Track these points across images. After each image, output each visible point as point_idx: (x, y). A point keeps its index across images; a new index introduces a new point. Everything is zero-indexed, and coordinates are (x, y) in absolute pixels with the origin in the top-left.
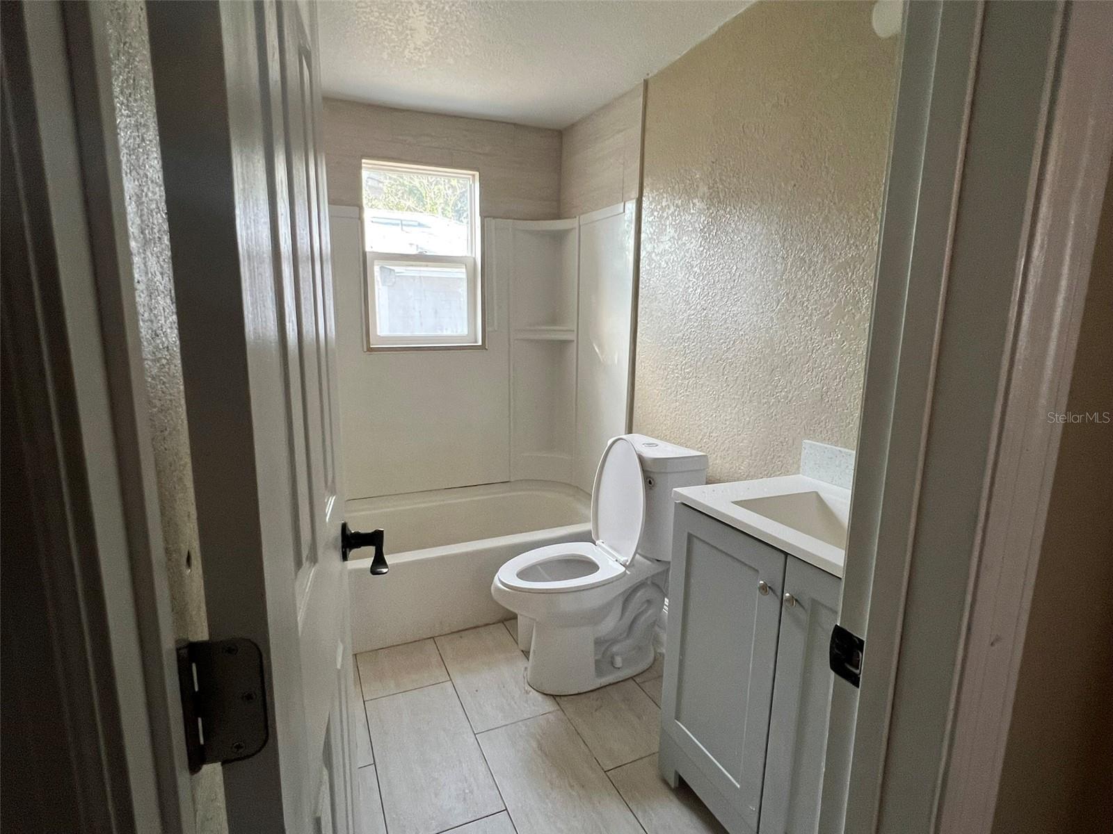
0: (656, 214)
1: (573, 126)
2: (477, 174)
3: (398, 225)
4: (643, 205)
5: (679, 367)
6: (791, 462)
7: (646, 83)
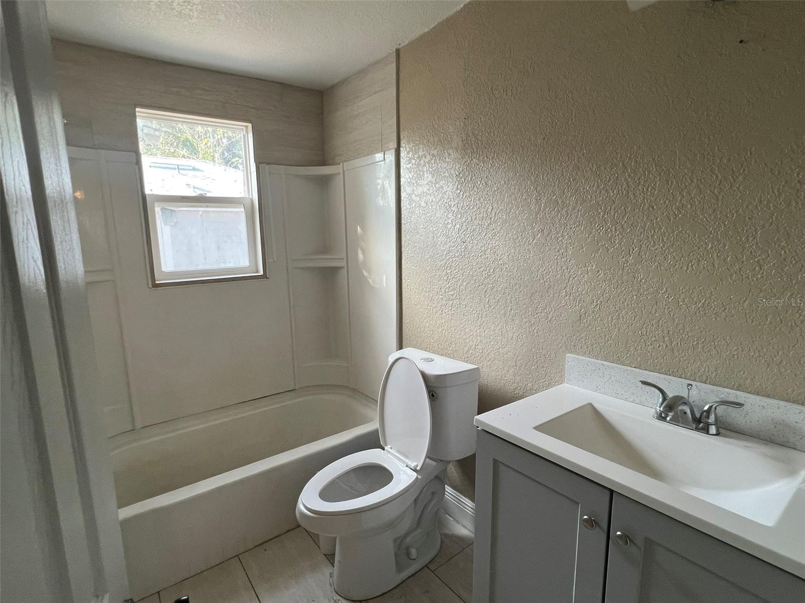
0: (413, 161)
1: (333, 87)
2: (250, 125)
3: (175, 169)
4: (401, 154)
5: (443, 290)
6: (554, 371)
7: (398, 52)
